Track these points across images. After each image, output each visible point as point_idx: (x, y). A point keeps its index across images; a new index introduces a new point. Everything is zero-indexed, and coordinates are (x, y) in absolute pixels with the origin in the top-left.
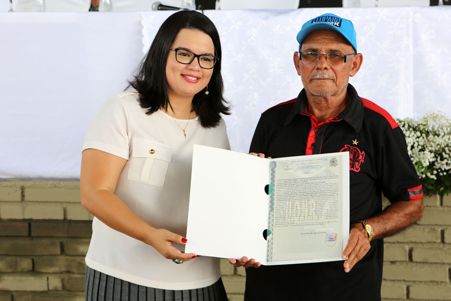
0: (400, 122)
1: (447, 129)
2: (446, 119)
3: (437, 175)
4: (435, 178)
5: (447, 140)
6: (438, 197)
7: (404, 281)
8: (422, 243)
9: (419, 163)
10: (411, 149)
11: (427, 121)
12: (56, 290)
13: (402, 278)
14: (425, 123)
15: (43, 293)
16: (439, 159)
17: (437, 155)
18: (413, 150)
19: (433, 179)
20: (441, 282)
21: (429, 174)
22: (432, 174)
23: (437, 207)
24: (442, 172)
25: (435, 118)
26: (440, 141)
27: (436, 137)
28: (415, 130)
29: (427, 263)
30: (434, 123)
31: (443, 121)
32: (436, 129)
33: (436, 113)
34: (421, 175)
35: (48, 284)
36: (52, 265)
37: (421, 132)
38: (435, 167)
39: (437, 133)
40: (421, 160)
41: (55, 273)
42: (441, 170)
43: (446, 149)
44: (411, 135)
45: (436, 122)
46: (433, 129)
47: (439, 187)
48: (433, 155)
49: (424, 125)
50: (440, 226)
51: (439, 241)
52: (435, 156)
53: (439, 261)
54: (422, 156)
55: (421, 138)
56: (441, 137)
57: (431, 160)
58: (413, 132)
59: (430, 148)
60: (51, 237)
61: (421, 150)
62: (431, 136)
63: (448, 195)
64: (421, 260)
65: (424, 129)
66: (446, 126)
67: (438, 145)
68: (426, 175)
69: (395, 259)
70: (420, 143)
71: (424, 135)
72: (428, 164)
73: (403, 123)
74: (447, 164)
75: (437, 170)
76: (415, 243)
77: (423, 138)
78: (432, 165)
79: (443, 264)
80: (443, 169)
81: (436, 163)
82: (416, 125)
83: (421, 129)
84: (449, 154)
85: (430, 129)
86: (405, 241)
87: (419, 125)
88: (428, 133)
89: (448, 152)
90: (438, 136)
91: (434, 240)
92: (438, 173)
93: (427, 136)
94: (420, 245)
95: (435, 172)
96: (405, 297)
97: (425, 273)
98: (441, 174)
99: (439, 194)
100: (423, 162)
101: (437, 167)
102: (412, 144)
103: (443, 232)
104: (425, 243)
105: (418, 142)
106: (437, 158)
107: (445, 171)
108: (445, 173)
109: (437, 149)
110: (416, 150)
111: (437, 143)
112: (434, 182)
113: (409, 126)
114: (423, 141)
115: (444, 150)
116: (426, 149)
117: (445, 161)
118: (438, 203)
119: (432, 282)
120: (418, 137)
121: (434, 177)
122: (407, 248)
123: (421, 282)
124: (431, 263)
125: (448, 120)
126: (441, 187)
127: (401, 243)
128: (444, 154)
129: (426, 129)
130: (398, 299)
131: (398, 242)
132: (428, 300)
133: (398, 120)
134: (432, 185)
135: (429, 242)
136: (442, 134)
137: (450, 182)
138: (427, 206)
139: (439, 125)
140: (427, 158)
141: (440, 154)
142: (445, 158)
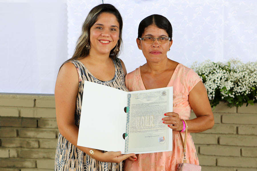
0: (214, 64)
1: (241, 69)
2: (241, 63)
3: (235, 95)
5: (241, 75)
6: (235, 108)
7: (215, 155)
8: (225, 134)
9: (224, 88)
10: (220, 80)
11: (230, 64)
12: (14, 157)
13: (213, 154)
14: (228, 65)
15: (6, 159)
16: (236, 86)
17: (235, 84)
18: (221, 80)
19: (232, 97)
20: (236, 157)
21: (230, 94)
22: (232, 94)
23: (235, 113)
25: (234, 62)
27: (235, 73)
28: (223, 69)
29: (228, 145)
30: (234, 65)
31: (239, 64)
32: (235, 68)
33: (235, 59)
34: (225, 95)
35: (9, 154)
36: (12, 143)
37: (226, 70)
38: (233, 90)
39: (236, 71)
41: (13, 148)
42: (237, 92)
44: (220, 72)
45: (235, 64)
46: (233, 68)
47: (236, 102)
48: (233, 83)
49: (228, 66)
50: (236, 124)
51: (235, 133)
52: (234, 84)
53: (235, 145)
54: (226, 84)
55: (226, 74)
56: (237, 73)
57: (232, 86)
58: (221, 70)
59: (231, 79)
60: (12, 127)
61: (226, 81)
62: (232, 73)
63: (241, 106)
64: (224, 144)
65: (228, 68)
66: (241, 67)
67: (236, 77)
68: (228, 95)
69: (210, 143)
70: (225, 76)
71: (228, 72)
72: (230, 88)
73: (216, 65)
74: (241, 89)
76: (221, 134)
77: (227, 73)
78: (232, 90)
79: (237, 146)
81: (234, 88)
82: (223, 66)
83: (226, 68)
84: (242, 83)
85: (232, 68)
86: (216, 133)
87: (225, 66)
88: (230, 71)
90: (236, 72)
91: (232, 133)
92: (235, 94)
93: (229, 73)
94: (225, 135)
95: (234, 93)
96: (215, 165)
97: (226, 151)
98: (237, 95)
99: (236, 106)
100: (227, 87)
101: (235, 91)
102: (221, 77)
103: (237, 128)
104: (227, 134)
105: (224, 76)
106: (235, 85)
108: (239, 94)
109: (235, 80)
110: (223, 80)
111: (235, 76)
112: (233, 99)
113: (220, 67)
114: (227, 75)
115: (239, 81)
116: (229, 80)
117: (240, 87)
118: (235, 111)
119: (230, 156)
120: (224, 73)
121: (233, 96)
122: (217, 136)
123: (224, 156)
124: (231, 146)
125: (242, 63)
126: (237, 102)
127: (213, 134)
128: (239, 83)
129: (229, 69)
130: (211, 166)
131: (211, 133)
132: (228, 167)
133: (213, 63)
134: (232, 101)
135: (229, 134)
136: (238, 71)
137: (242, 99)
138: (229, 113)
139: (237, 66)
140: (229, 85)
141: (237, 83)
142: (240, 85)
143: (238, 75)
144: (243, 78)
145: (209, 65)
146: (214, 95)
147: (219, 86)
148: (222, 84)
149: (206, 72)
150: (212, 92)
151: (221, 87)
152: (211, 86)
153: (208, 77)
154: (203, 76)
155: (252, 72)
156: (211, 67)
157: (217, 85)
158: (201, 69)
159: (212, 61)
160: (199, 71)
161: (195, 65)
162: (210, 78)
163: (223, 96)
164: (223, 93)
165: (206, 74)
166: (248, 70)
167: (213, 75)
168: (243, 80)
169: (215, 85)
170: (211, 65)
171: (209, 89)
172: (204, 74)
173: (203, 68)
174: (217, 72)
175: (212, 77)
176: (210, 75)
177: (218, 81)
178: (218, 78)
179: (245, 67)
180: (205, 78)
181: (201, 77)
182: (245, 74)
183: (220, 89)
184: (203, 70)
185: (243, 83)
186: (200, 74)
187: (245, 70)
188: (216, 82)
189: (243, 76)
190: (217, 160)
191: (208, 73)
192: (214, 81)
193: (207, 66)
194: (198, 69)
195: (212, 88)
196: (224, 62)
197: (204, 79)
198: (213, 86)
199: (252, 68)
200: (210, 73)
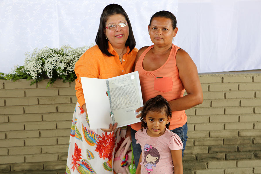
1: (71, 53)
2: (71, 48)
3: (68, 73)
4: (67, 75)
5: (71, 58)
7: (55, 121)
8: (62, 104)
9: (59, 68)
10: (56, 62)
11: (63, 49)
16: (68, 66)
18: (57, 62)
19: (66, 75)
21: (64, 73)
22: (65, 73)
24: (70, 72)
26: (68, 58)
27: (67, 56)
28: (57, 53)
29: (65, 112)
31: (70, 49)
32: (67, 52)
33: (67, 46)
34: (60, 73)
37: (60, 54)
38: (67, 70)
40: (60, 67)
42: (69, 71)
43: (71, 61)
44: (56, 56)
45: (66, 49)
47: (69, 78)
48: (66, 64)
49: (62, 51)
50: (70, 96)
51: (70, 102)
52: (67, 65)
53: (70, 111)
54: (60, 65)
56: (69, 56)
57: (65, 67)
58: (57, 55)
59: (64, 61)
61: (60, 62)
62: (64, 56)
64: (62, 111)
66: (72, 51)
67: (68, 60)
68: (63, 73)
69: (51, 112)
70: (60, 59)
71: (61, 55)
72: (63, 68)
73: (52, 50)
74: (72, 68)
75: (68, 71)
76: (59, 104)
77: (61, 57)
78: (65, 69)
80: (70, 71)
81: (67, 68)
82: (58, 51)
83: (60, 53)
84: (72, 64)
85: (64, 53)
86: (55, 103)
87: (59, 51)
88: (63, 54)
89: (72, 63)
90: (68, 55)
91: (67, 102)
92: (68, 72)
93: (63, 56)
94: (62, 105)
95: (67, 72)
96: (56, 128)
98: (69, 73)
99: (69, 82)
100: (61, 67)
101: (68, 70)
102: (56, 59)
103: (71, 99)
104: (64, 104)
105: (59, 58)
106: (68, 65)
107: (71, 71)
108: (71, 72)
109: (67, 62)
110: (58, 62)
111: (67, 59)
112: (66, 76)
113: (55, 52)
114: (61, 58)
115: (71, 62)
116: (63, 62)
117: (71, 67)
118: (68, 86)
119: (67, 120)
120: (59, 57)
122: (56, 106)
123: (62, 121)
124: (67, 112)
127: (53, 104)
128: (70, 64)
129: (62, 53)
130: (52, 129)
131: (52, 104)
132: (66, 129)
133: (50, 49)
134: (66, 78)
135: (65, 103)
136: (69, 55)
137: (73, 76)
138: (64, 87)
139: (68, 51)
140: (63, 66)
141: (69, 64)
142: (71, 66)
143: (69, 58)
144: (73, 60)
145: (47, 51)
146: (52, 74)
147: (55, 67)
148: (57, 65)
149: (45, 56)
150: (50, 72)
151: (57, 67)
152: (49, 67)
153: (46, 60)
154: (42, 59)
155: (80, 55)
156: (48, 52)
157: (54, 66)
158: (40, 54)
159: (49, 48)
160: (39, 55)
161: (36, 51)
162: (48, 61)
163: (59, 74)
164: (58, 72)
165: (44, 58)
166: (77, 54)
167: (50, 58)
168: (73, 61)
169: (52, 66)
170: (48, 51)
171: (47, 69)
172: (43, 58)
173: (42, 53)
174: (53, 56)
175: (49, 60)
176: (48, 59)
177: (54, 63)
178: (54, 61)
179: (74, 51)
180: (45, 61)
181: (41, 60)
182: (75, 56)
183: (56, 69)
184: (42, 55)
185: (74, 64)
186: (40, 58)
187: (74, 53)
188: (53, 64)
189: (73, 58)
190: (56, 124)
191: (46, 57)
192: (51, 63)
193: (45, 51)
194: (38, 54)
195: (50, 69)
196: (58, 48)
197: (43, 62)
198: (51, 67)
199: (80, 52)
200: (47, 57)
